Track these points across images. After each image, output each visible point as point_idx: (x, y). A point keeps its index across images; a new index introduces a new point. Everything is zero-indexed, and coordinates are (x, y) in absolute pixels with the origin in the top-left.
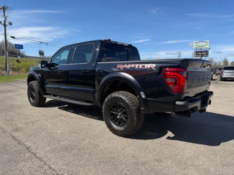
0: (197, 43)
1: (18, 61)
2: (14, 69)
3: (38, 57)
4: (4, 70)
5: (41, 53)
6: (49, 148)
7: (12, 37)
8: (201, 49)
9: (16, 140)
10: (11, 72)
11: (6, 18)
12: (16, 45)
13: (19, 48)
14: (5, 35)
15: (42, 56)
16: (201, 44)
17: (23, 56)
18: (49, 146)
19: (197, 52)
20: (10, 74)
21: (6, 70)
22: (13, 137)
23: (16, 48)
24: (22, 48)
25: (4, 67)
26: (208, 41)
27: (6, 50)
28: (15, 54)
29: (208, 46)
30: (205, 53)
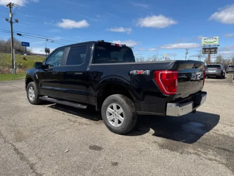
0: (205, 39)
1: (24, 59)
2: (20, 67)
3: (44, 55)
4: (11, 67)
5: (47, 51)
6: (57, 167)
7: (18, 34)
8: (210, 46)
9: (18, 153)
10: (18, 69)
11: (12, 15)
12: (22, 42)
13: (26, 46)
14: (12, 33)
15: (48, 54)
16: (209, 40)
17: (29, 54)
18: (57, 163)
19: (205, 49)
20: (17, 72)
21: (13, 68)
22: (15, 149)
23: (23, 45)
24: (29, 46)
25: (11, 64)
26: (217, 37)
27: (13, 47)
28: (22, 52)
29: (217, 43)
30: (214, 50)
